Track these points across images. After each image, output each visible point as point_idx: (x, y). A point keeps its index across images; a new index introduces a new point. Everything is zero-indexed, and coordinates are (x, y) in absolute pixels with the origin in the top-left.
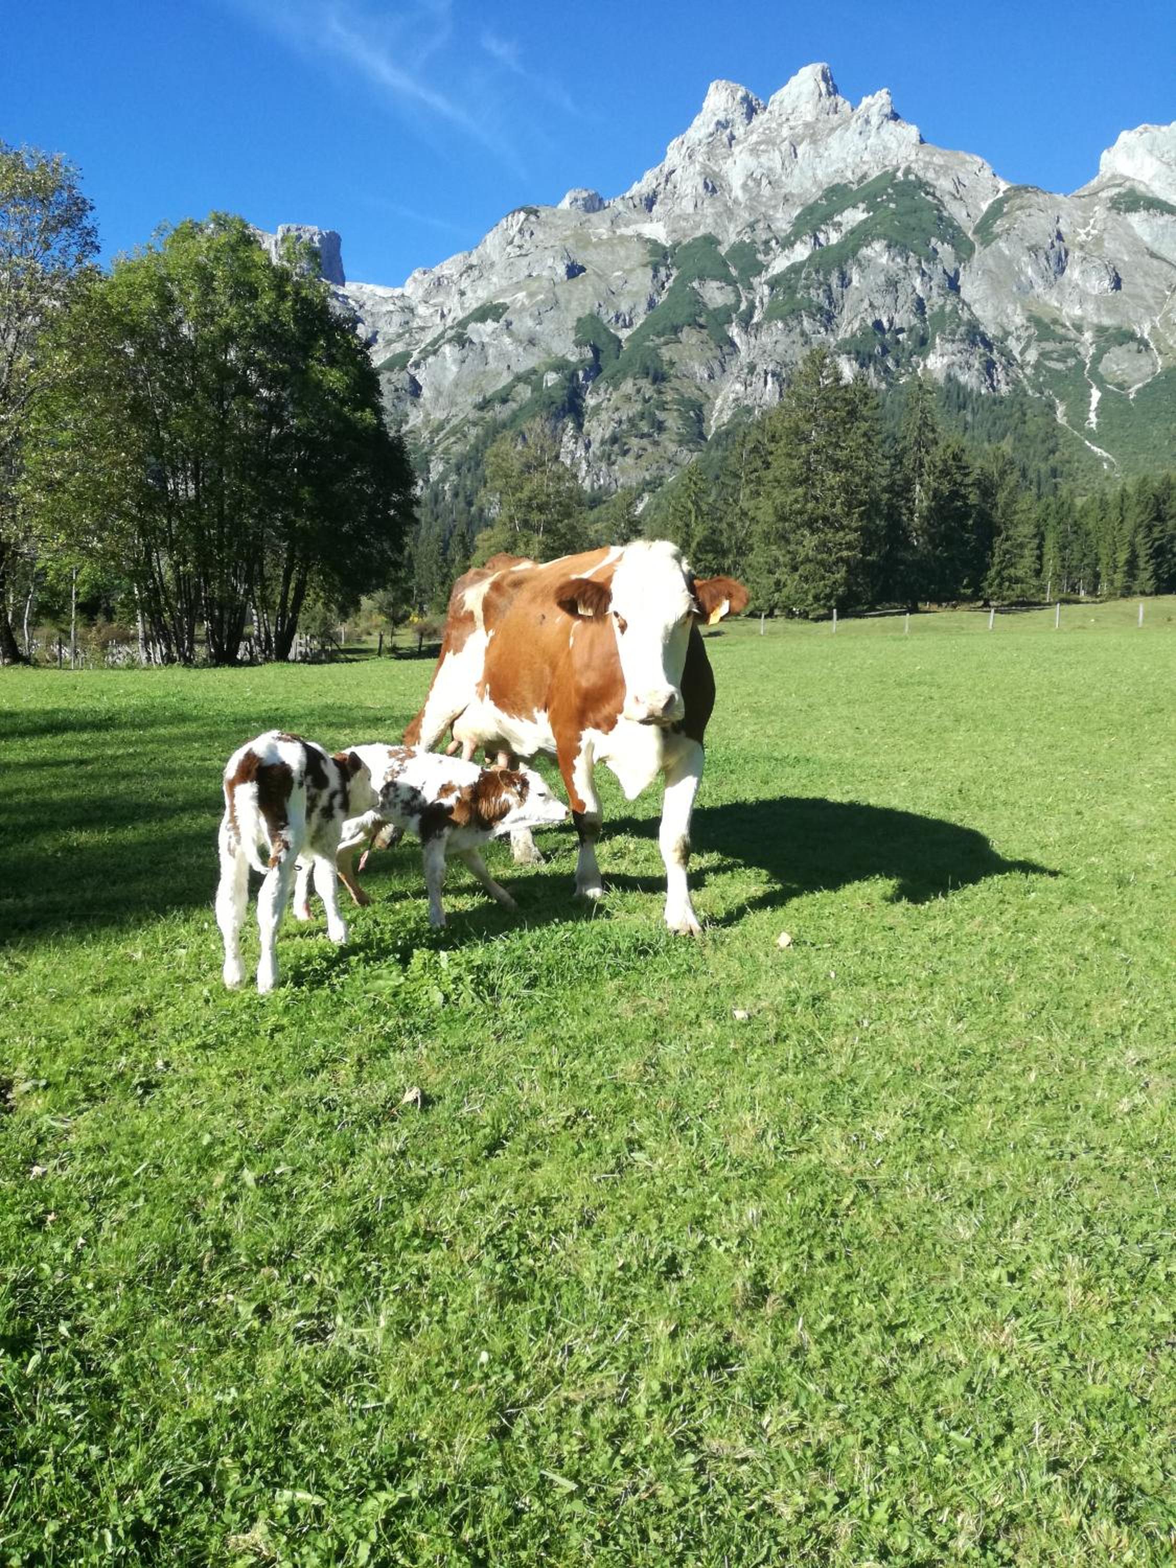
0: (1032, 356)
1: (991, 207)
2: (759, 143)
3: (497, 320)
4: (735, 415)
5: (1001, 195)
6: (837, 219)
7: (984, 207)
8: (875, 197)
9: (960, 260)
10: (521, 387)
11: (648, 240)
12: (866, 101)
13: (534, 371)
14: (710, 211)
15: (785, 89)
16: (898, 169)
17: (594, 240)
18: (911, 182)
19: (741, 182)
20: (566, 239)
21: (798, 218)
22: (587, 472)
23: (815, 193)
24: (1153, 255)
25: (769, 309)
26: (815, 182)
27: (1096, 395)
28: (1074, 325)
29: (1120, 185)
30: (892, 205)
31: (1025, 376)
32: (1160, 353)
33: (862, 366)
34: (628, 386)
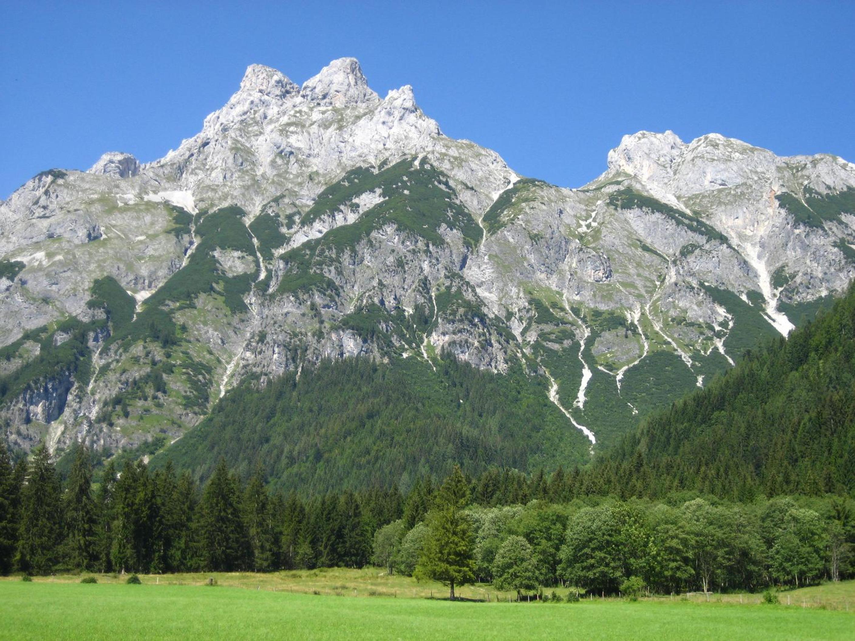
0: (532, 337)
1: (501, 197)
2: (289, 124)
3: (12, 279)
4: (242, 382)
5: (511, 186)
6: (355, 200)
7: (495, 196)
8: (391, 183)
9: (467, 245)
10: (29, 344)
11: (175, 208)
12: (392, 93)
13: (44, 329)
14: (238, 183)
15: (318, 77)
16: (415, 158)
17: (120, 204)
18: (426, 171)
19: (269, 159)
20: (91, 202)
21: (320, 196)
22: (88, 432)
23: (338, 174)
24: (646, 248)
25: (283, 281)
26: (340, 164)
27: (587, 375)
28: (572, 309)
29: (618, 183)
30: (406, 192)
31: (524, 354)
32: (647, 338)
33: (365, 341)
34: (138, 349)
